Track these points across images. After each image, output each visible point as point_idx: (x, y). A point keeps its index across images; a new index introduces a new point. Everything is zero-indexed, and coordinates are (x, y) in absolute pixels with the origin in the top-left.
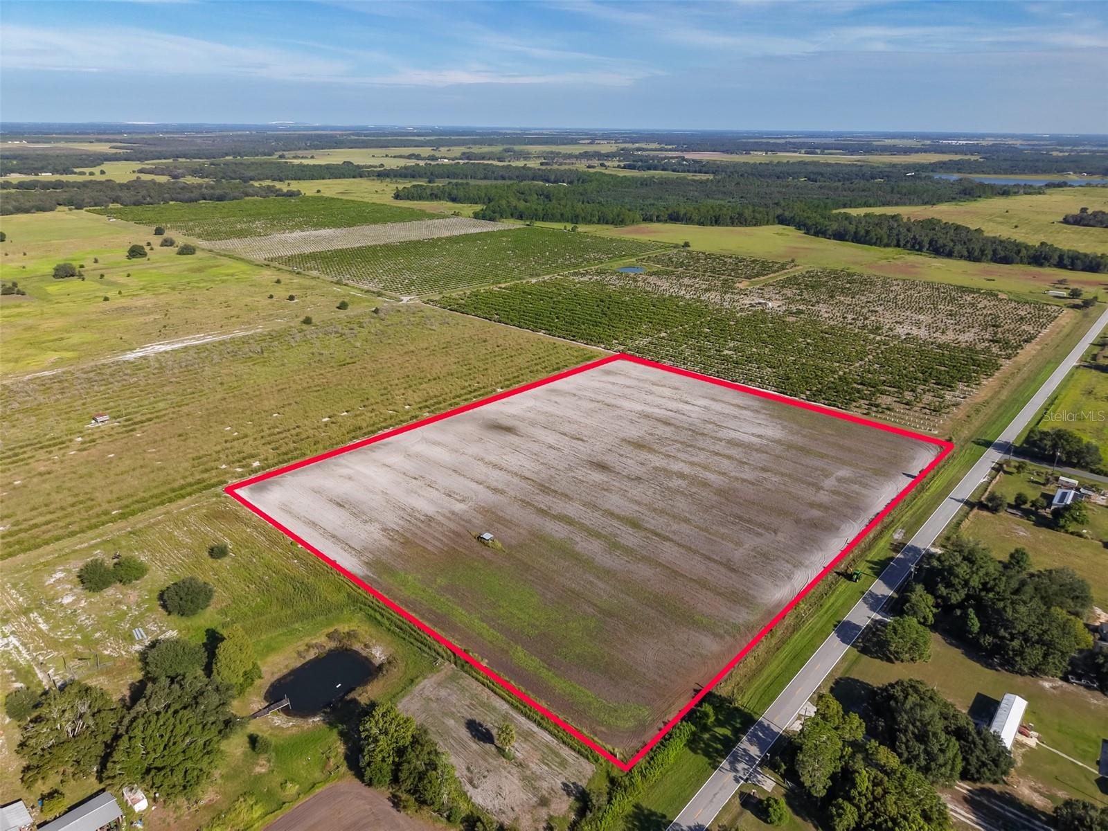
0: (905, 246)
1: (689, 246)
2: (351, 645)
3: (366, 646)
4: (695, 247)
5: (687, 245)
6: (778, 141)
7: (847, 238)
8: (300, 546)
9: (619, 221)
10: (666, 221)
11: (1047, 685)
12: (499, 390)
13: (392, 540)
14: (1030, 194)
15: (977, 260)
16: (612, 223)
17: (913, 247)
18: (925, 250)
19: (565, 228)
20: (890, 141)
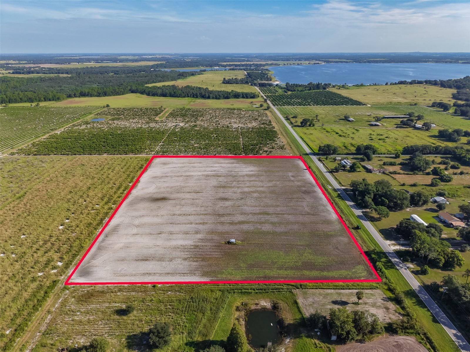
0: (190, 97)
1: (109, 106)
2: (250, 308)
3: (257, 304)
4: (112, 106)
5: (108, 106)
6: (75, 58)
7: (167, 95)
8: (159, 286)
9: (57, 99)
10: (79, 97)
11: (408, 210)
12: (131, 184)
13: (197, 261)
14: (199, 74)
15: (219, 99)
16: (53, 100)
17: (193, 97)
18: (199, 97)
19: (31, 106)
20: (124, 57)
